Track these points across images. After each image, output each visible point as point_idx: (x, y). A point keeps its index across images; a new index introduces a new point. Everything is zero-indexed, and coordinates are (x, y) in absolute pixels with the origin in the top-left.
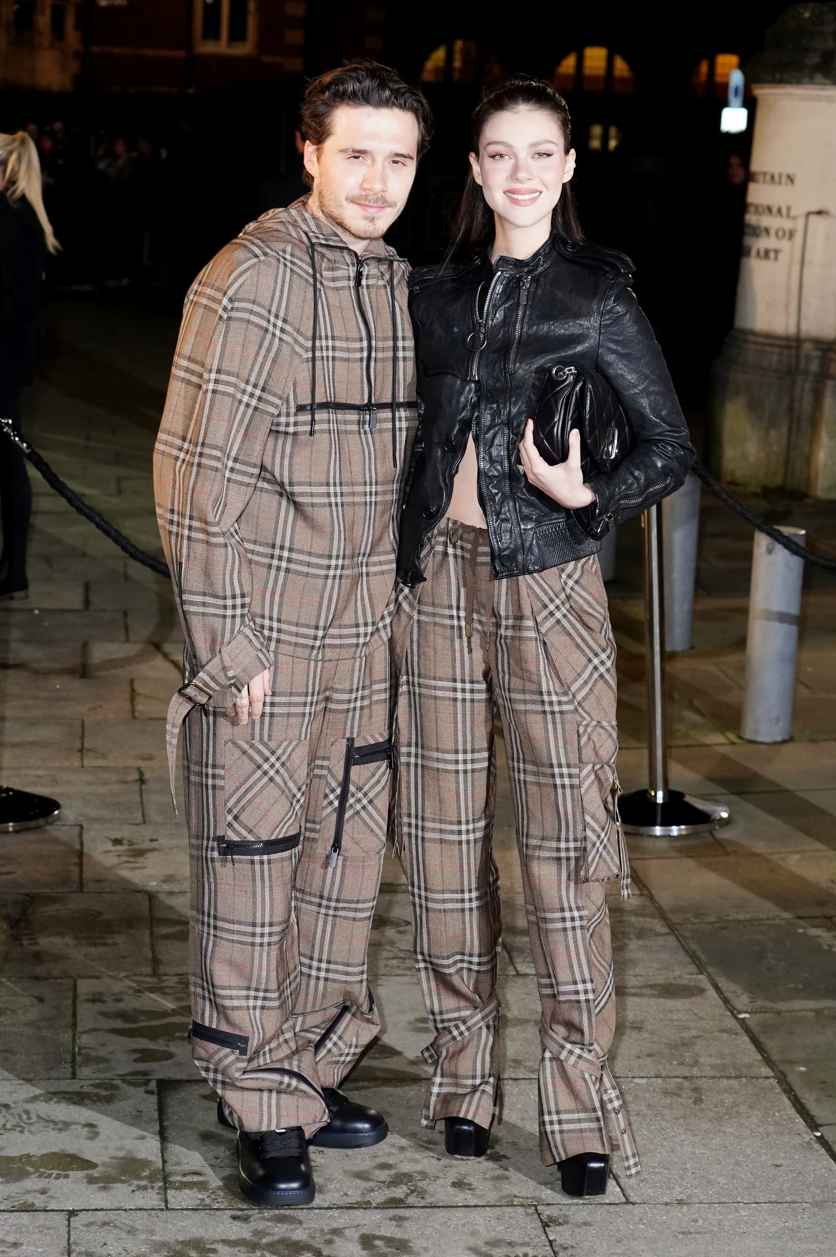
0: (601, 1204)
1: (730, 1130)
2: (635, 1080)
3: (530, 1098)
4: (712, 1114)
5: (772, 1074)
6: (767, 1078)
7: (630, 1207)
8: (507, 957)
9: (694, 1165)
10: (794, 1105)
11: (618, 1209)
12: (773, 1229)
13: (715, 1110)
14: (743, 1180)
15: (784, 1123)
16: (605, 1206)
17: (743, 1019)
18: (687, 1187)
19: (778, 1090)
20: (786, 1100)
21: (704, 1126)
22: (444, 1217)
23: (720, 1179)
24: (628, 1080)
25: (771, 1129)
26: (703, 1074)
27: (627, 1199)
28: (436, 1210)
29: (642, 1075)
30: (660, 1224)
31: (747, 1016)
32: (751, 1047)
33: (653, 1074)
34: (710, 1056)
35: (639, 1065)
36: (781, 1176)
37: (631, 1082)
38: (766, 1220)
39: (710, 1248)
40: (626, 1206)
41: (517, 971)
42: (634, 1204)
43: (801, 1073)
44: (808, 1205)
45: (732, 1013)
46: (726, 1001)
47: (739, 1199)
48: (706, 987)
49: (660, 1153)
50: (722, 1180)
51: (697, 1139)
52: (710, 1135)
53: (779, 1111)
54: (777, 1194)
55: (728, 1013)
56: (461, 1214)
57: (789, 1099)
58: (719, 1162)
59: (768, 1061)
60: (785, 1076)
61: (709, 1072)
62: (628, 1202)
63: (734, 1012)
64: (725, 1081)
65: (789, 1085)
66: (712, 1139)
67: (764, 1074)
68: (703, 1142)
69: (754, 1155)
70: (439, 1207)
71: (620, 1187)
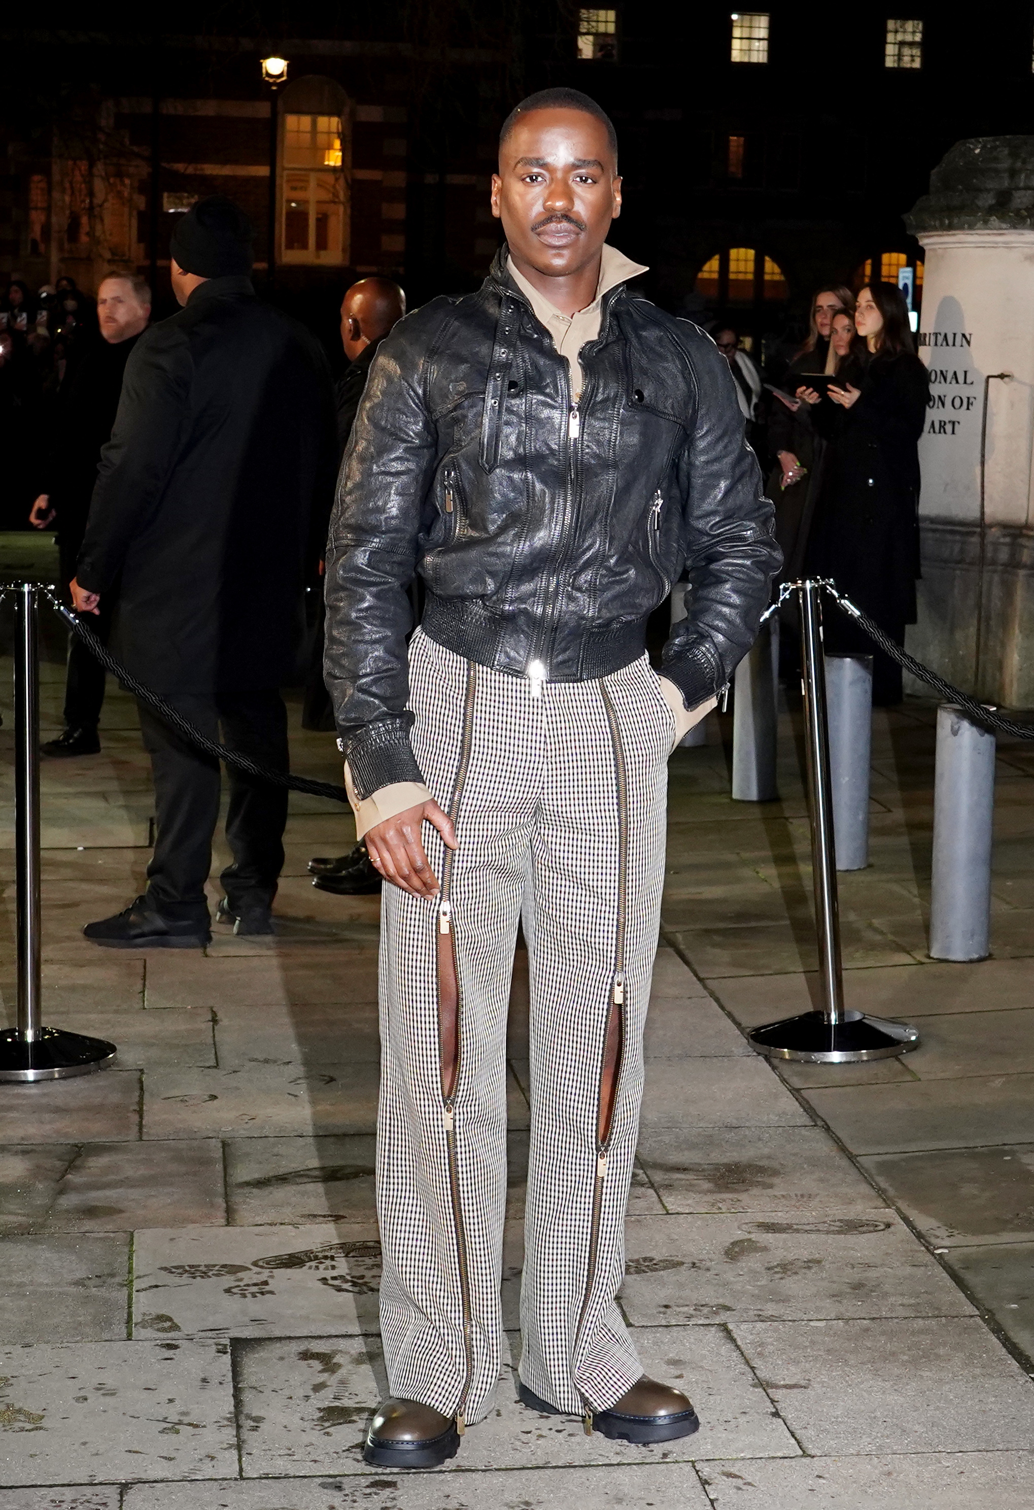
0: (774, 1458)
1: (928, 1374)
2: (812, 1323)
3: (684, 1345)
4: (906, 1358)
5: (977, 1313)
6: (972, 1316)
7: (807, 1460)
8: (655, 1195)
9: (886, 1413)
10: (1004, 1345)
11: (793, 1462)
12: (983, 1480)
13: (910, 1353)
14: (945, 1428)
15: (994, 1364)
16: (778, 1460)
17: (940, 1254)
18: (877, 1437)
19: (985, 1329)
20: (995, 1340)
21: (896, 1371)
22: (581, 1477)
23: (916, 1427)
24: (803, 1323)
25: (978, 1371)
26: (893, 1315)
27: (804, 1452)
28: (572, 1470)
29: (819, 1317)
30: (846, 1478)
31: (946, 1251)
32: (950, 1283)
33: (833, 1316)
34: (902, 1295)
35: (817, 1307)
36: (991, 1422)
37: (807, 1325)
38: (975, 1471)
39: (907, 1502)
40: (804, 1460)
41: (667, 1211)
42: (813, 1457)
43: (1013, 1310)
44: (1025, 1453)
45: (927, 1248)
46: (919, 1236)
47: (940, 1448)
48: (895, 1222)
49: (843, 1401)
50: (919, 1428)
51: (888, 1385)
52: (905, 1380)
53: (986, 1352)
54: (986, 1442)
55: (923, 1248)
56: (602, 1474)
57: (999, 1338)
58: (916, 1409)
59: (972, 1299)
60: (994, 1314)
61: (902, 1312)
62: (805, 1455)
63: (929, 1248)
64: (921, 1322)
65: (997, 1323)
66: (908, 1384)
67: (967, 1313)
68: (896, 1387)
69: (957, 1401)
70: (575, 1467)
71: (796, 1439)
